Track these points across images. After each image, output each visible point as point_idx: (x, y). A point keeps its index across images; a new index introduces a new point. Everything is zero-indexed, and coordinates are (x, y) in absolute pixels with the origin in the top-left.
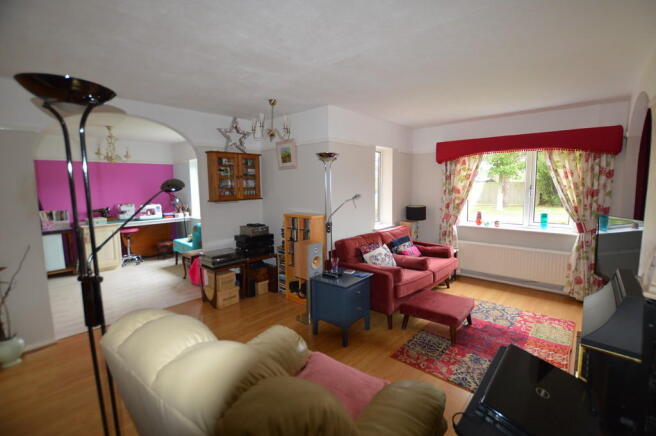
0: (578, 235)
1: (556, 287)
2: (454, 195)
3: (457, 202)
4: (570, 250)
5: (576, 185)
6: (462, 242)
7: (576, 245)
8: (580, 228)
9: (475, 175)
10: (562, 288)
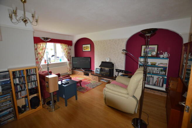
0: (68, 62)
1: (66, 73)
2: (39, 55)
3: (40, 57)
4: (67, 65)
5: (66, 51)
6: (44, 69)
7: (68, 64)
8: (68, 60)
9: (45, 49)
10: (67, 73)
